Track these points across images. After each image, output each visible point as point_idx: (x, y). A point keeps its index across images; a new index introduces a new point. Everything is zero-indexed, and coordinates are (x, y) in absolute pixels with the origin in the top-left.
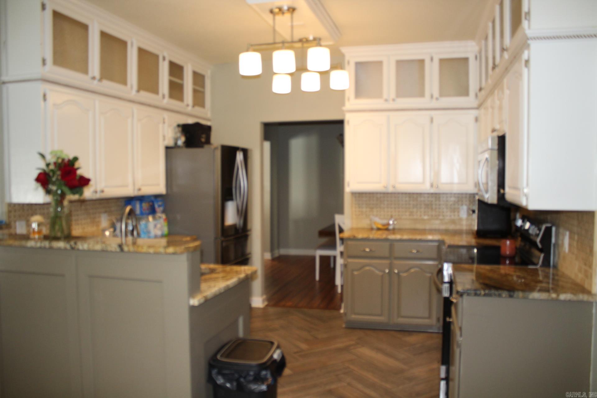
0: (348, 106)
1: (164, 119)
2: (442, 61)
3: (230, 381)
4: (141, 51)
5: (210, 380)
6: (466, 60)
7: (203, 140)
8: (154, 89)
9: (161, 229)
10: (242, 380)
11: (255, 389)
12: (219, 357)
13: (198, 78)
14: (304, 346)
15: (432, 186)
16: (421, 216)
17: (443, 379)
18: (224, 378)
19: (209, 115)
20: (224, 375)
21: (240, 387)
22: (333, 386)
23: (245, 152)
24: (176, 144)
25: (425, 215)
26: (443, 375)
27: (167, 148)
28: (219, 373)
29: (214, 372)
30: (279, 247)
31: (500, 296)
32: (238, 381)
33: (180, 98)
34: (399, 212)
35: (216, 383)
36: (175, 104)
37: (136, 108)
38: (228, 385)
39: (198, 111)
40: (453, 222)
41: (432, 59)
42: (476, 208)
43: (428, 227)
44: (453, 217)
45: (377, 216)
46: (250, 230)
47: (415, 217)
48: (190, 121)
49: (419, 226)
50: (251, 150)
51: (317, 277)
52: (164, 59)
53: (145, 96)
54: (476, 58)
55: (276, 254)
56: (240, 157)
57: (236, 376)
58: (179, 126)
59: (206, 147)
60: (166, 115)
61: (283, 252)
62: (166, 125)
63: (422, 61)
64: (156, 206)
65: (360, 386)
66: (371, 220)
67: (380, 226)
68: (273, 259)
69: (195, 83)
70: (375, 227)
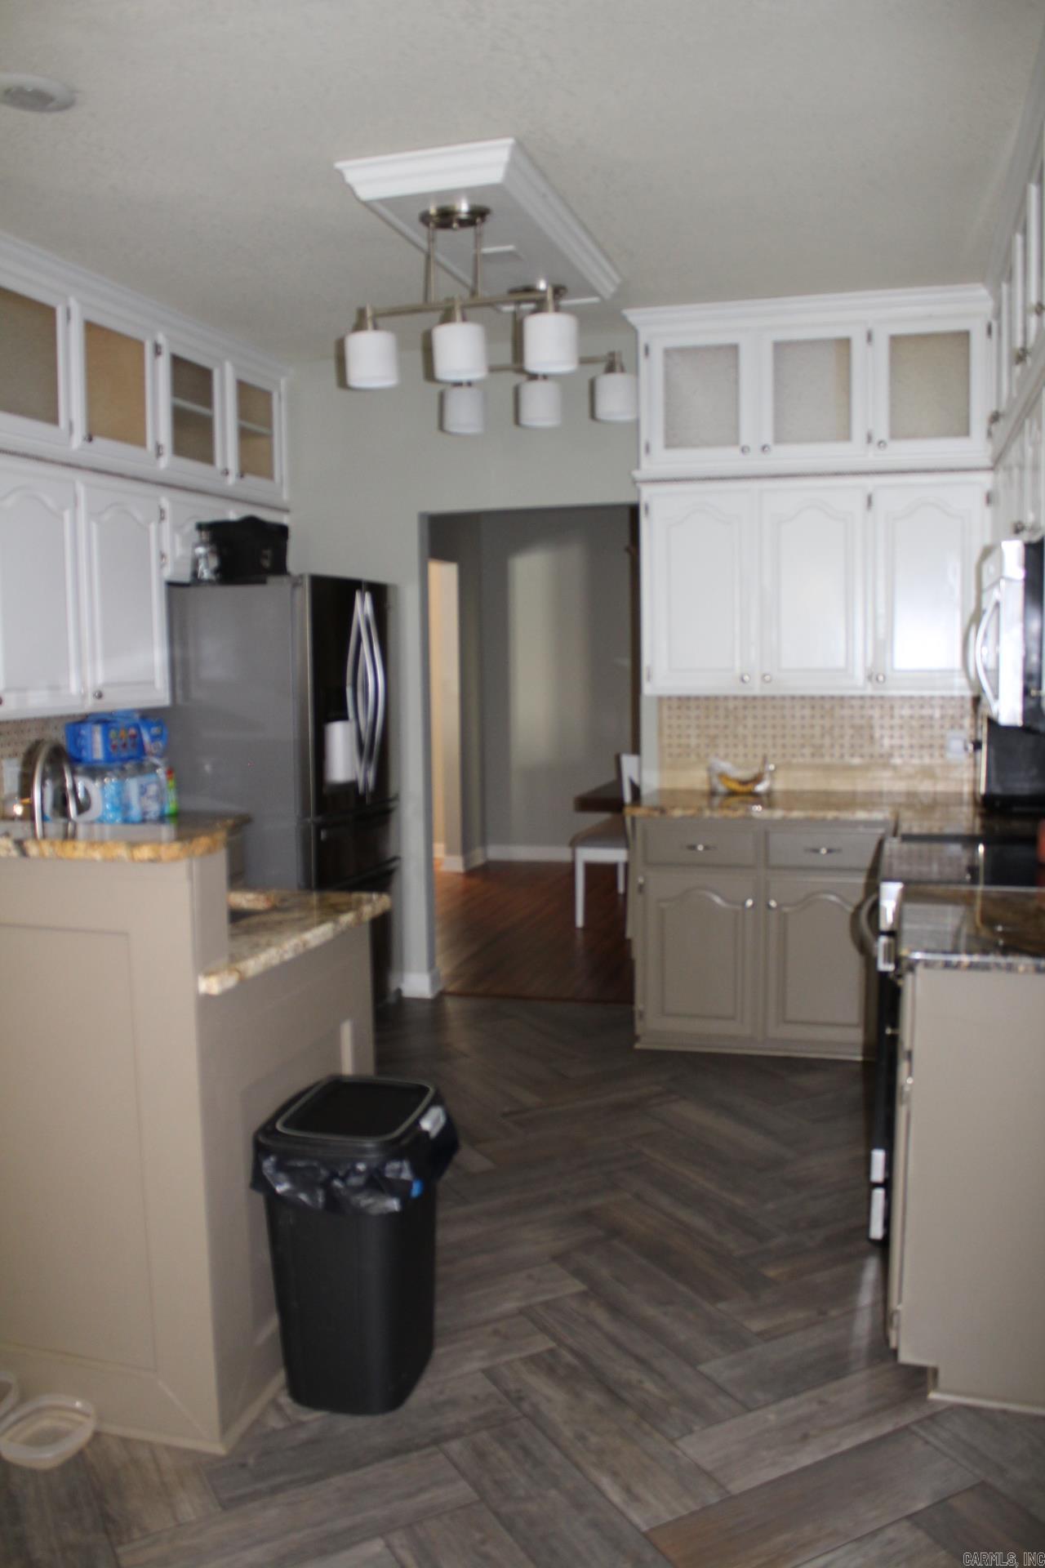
0: (649, 466)
1: (162, 511)
2: (895, 340)
3: (309, 1187)
4: (92, 330)
5: (259, 1182)
6: (965, 336)
7: (266, 563)
8: (132, 432)
9: (160, 798)
10: (337, 1183)
11: (368, 1206)
12: (279, 1126)
13: (253, 401)
14: (529, 1099)
15: (871, 677)
16: (842, 756)
17: (877, 1185)
18: (293, 1181)
19: (286, 497)
20: (292, 1173)
21: (334, 1202)
22: (596, 1202)
23: (379, 593)
24: (195, 574)
25: (852, 755)
26: (878, 1174)
27: (172, 585)
28: (280, 1167)
29: (268, 1164)
30: (484, 843)
31: (1010, 968)
32: (326, 1185)
33: (205, 454)
34: (784, 746)
35: (274, 1191)
36: (191, 470)
37: (81, 484)
38: (303, 1197)
39: (254, 486)
40: (928, 773)
41: (870, 337)
42: (983, 735)
43: (861, 786)
44: (927, 760)
45: (726, 757)
46: (397, 798)
47: (827, 760)
48: (233, 514)
49: (839, 784)
50: (395, 587)
51: (580, 921)
52: (157, 350)
53: (107, 451)
54: (989, 330)
55: (478, 861)
56: (363, 607)
57: (324, 1173)
58: (200, 527)
59: (273, 581)
60: (165, 500)
61: (496, 852)
62: (167, 525)
63: (845, 343)
64: (146, 738)
65: (664, 1202)
66: (710, 769)
67: (735, 787)
68: (470, 873)
69: (243, 413)
70: (721, 788)
